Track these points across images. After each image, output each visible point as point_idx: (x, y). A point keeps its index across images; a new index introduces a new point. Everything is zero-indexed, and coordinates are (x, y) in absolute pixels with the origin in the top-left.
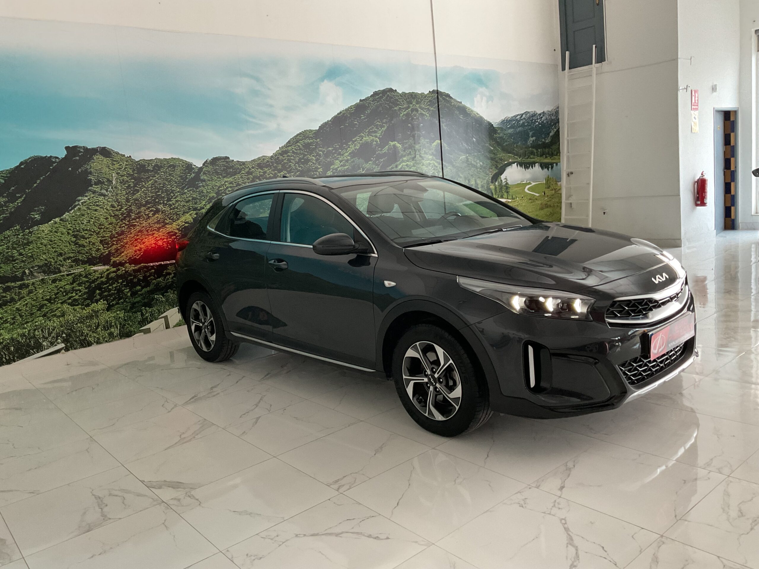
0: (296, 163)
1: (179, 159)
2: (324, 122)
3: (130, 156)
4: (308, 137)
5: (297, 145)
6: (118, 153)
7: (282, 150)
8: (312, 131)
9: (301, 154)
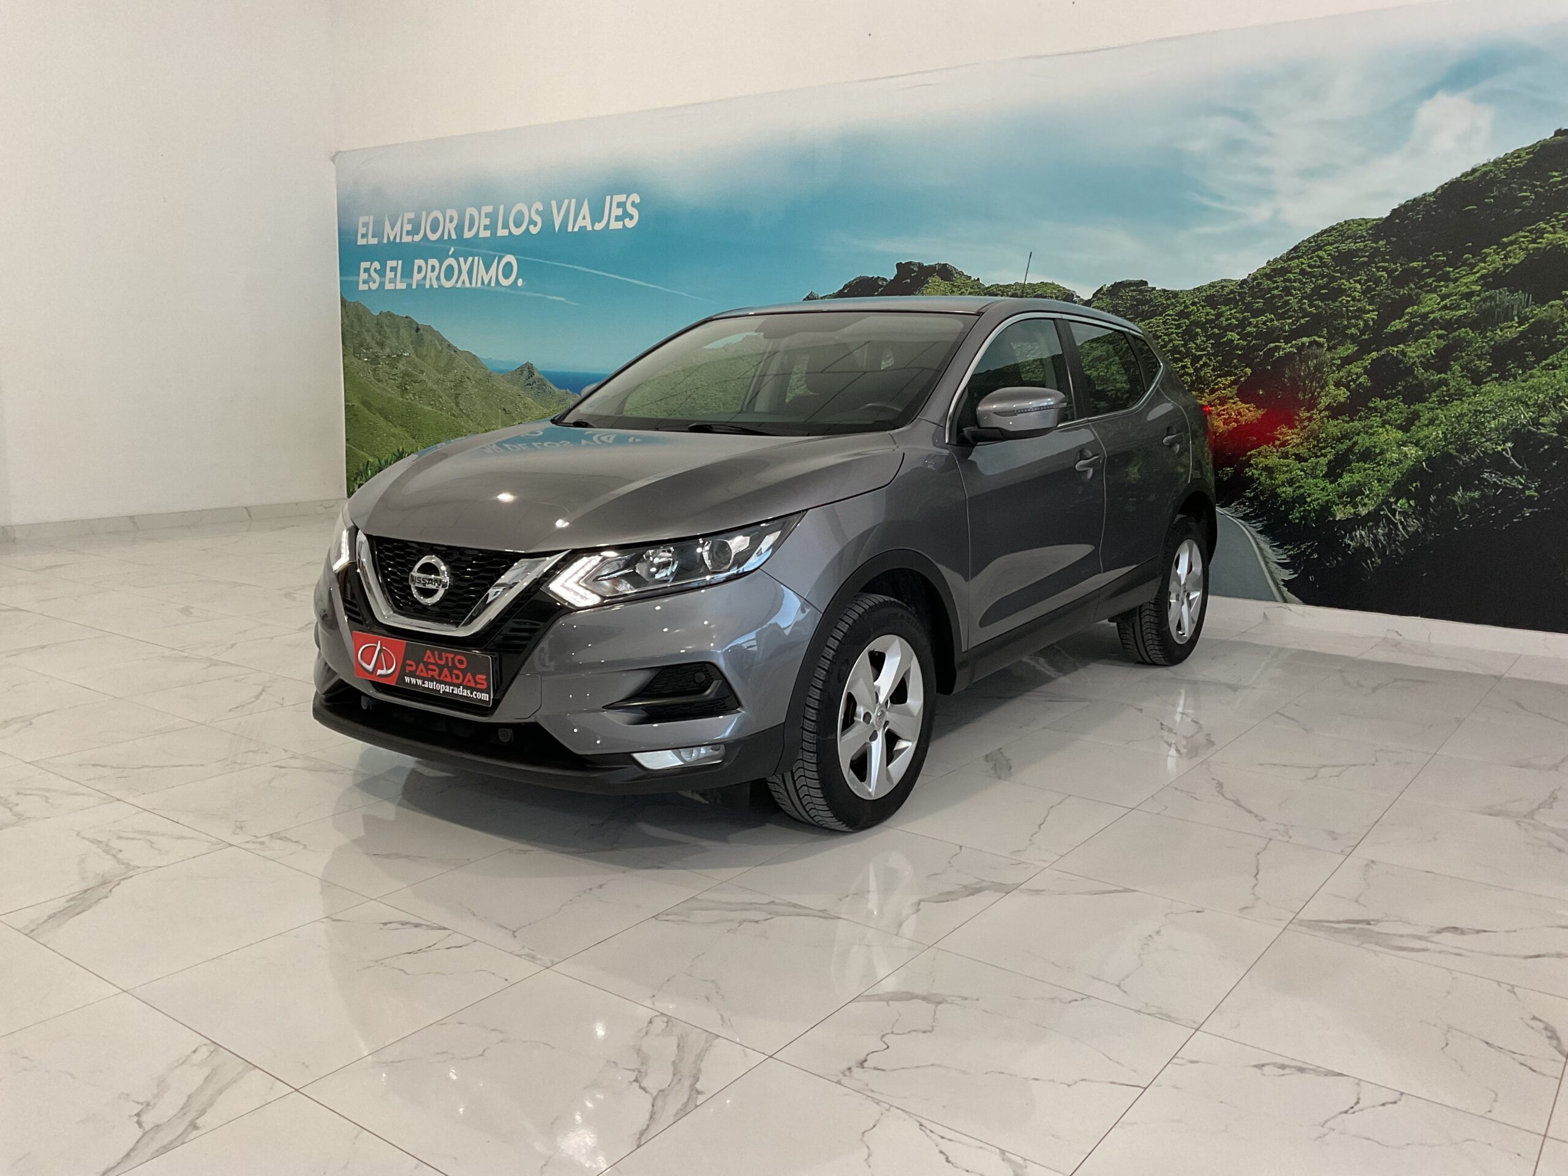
0: (1303, 298)
1: (1053, 284)
2: (1411, 198)
3: (978, 279)
4: (1355, 238)
5: (1318, 256)
6: (961, 274)
7: (1275, 267)
8: (1367, 223)
9: (1323, 277)
